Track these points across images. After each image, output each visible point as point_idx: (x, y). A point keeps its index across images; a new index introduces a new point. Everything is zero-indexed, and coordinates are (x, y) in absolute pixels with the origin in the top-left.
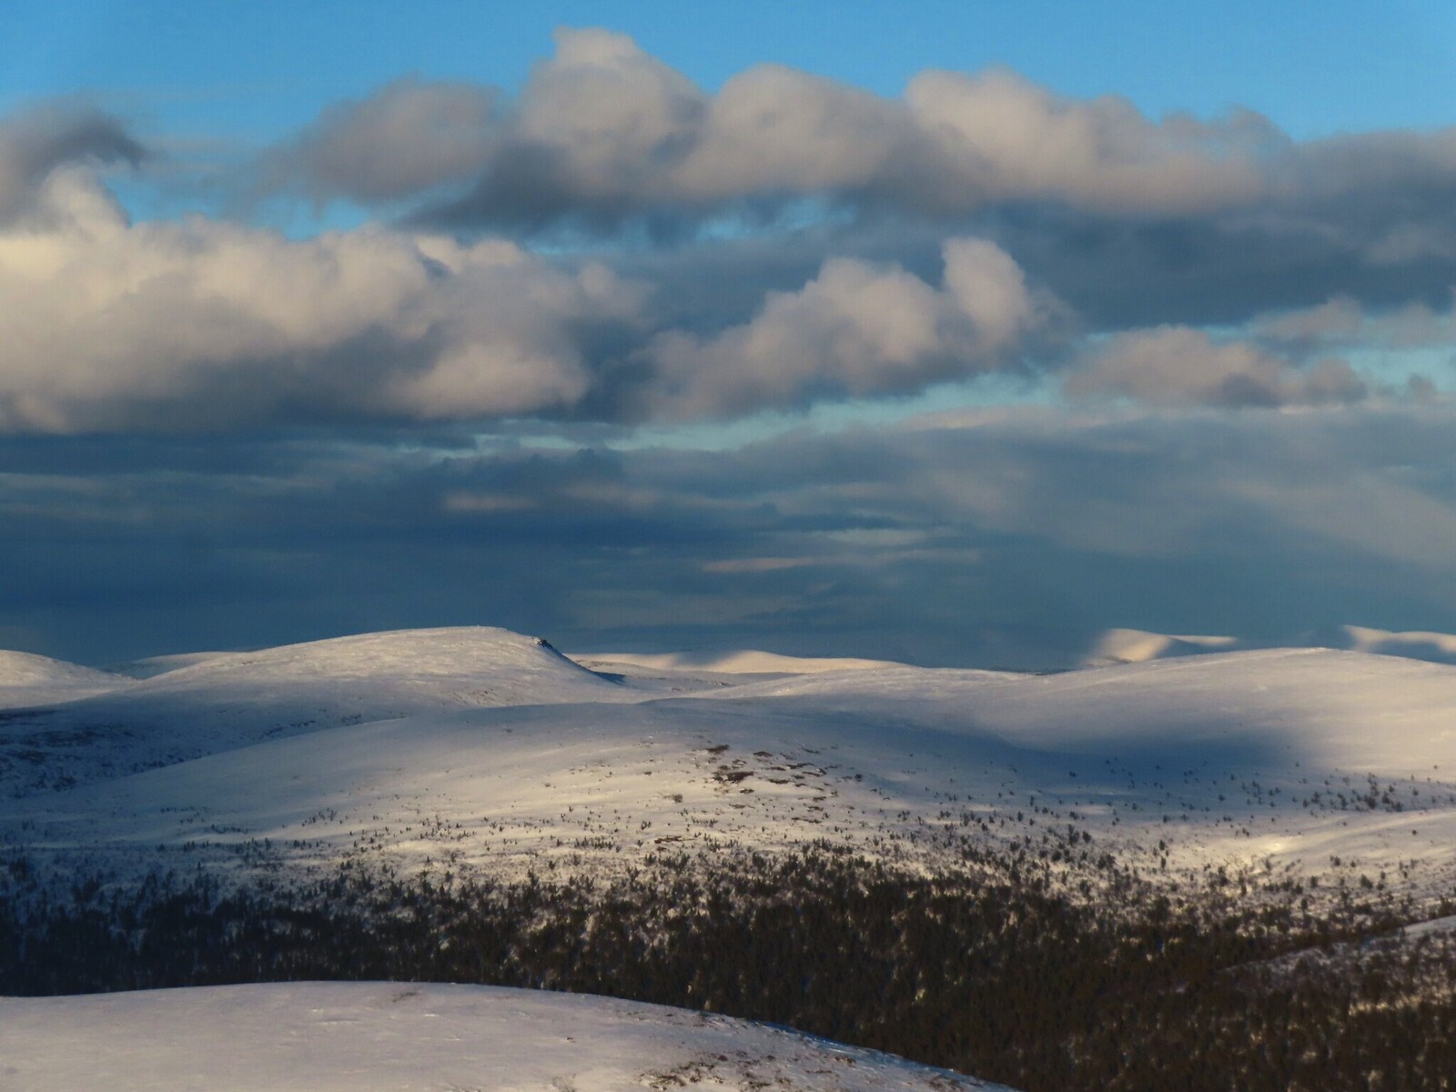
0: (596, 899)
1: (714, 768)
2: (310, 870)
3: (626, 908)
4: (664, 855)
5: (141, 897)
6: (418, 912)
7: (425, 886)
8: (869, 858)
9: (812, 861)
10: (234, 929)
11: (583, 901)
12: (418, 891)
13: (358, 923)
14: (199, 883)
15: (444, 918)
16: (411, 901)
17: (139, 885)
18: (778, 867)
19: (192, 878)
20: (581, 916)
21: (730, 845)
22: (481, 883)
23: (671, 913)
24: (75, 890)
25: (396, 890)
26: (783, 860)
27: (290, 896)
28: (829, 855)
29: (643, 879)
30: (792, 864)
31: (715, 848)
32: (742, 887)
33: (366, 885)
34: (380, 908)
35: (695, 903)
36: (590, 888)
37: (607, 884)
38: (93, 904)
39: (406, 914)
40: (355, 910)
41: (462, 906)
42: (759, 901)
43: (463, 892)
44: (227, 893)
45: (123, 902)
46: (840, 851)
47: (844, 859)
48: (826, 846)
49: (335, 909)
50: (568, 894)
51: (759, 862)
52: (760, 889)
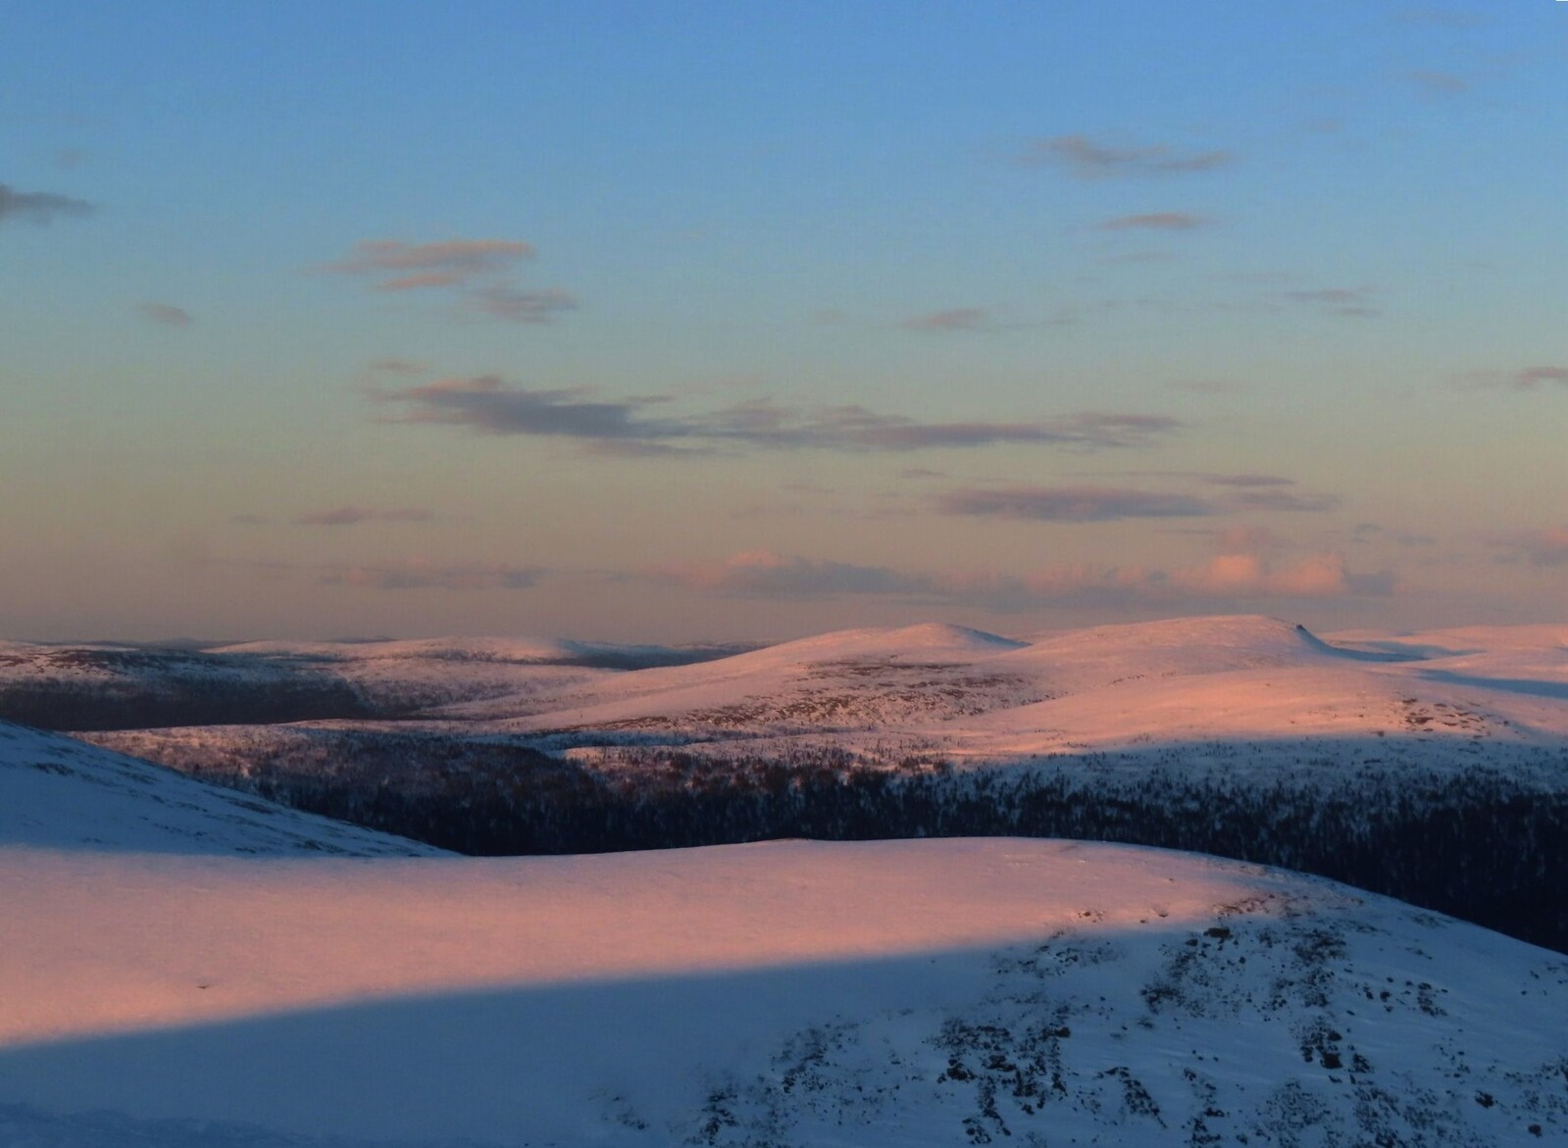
0: (1322, 799)
1: (1406, 714)
2: (1131, 775)
3: (1341, 806)
4: (1370, 772)
5: (1019, 787)
6: (1202, 804)
7: (1207, 787)
8: (1511, 778)
9: (1471, 779)
10: (1078, 811)
11: (1312, 801)
12: (1202, 790)
13: (1160, 810)
14: (1057, 780)
15: (1218, 809)
16: (1196, 797)
17: (1018, 780)
18: (1447, 783)
19: (1053, 778)
20: (1310, 811)
21: (1415, 766)
22: (1245, 786)
23: (1373, 811)
24: (976, 782)
25: (1188, 790)
26: (1450, 778)
27: (1117, 791)
28: (1483, 775)
29: (1355, 787)
30: (1457, 780)
31: (1404, 768)
32: (1421, 795)
33: (1168, 786)
34: (1176, 801)
35: (1389, 804)
36: (1318, 792)
37: (1330, 790)
38: (987, 792)
39: (1193, 806)
40: (1160, 802)
41: (1231, 801)
42: (1432, 805)
43: (1233, 792)
44: (1076, 787)
45: (1007, 791)
46: (1490, 772)
47: (1493, 778)
48: (1481, 770)
49: (1147, 799)
50: (1303, 796)
51: (1434, 778)
52: (1435, 797)
